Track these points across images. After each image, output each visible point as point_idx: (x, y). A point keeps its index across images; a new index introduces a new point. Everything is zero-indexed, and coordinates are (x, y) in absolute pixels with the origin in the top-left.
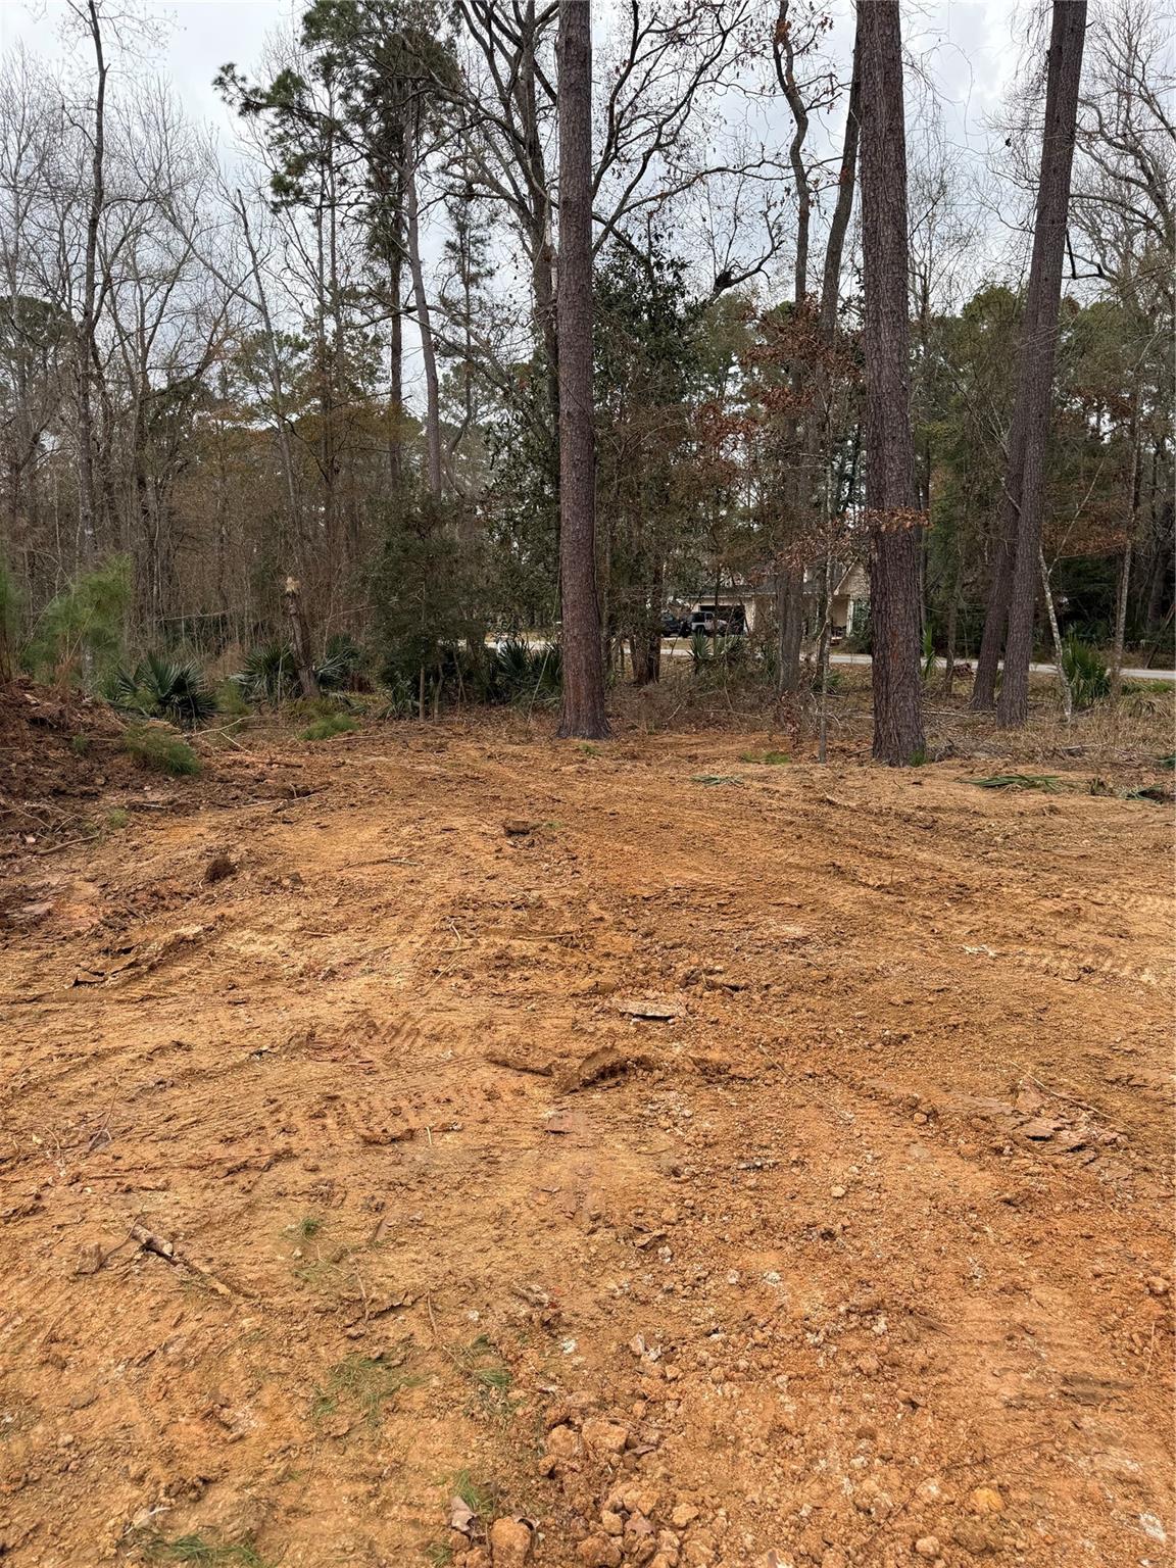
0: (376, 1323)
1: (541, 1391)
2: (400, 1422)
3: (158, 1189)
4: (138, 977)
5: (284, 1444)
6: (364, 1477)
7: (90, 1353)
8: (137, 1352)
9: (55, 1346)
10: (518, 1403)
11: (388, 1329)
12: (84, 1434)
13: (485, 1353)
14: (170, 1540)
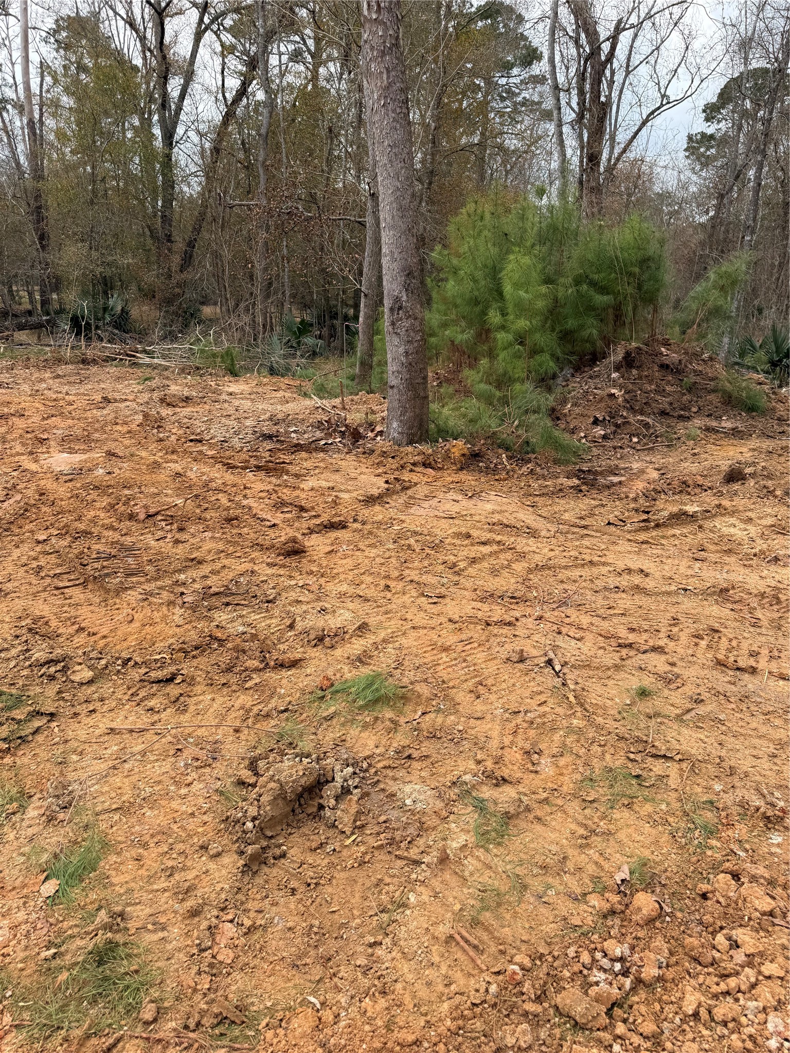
0: (650, 759)
1: (732, 851)
2: (626, 813)
3: (574, 638)
4: (647, 529)
5: (555, 787)
6: (585, 826)
7: (493, 697)
8: (513, 707)
9: (480, 687)
10: (711, 848)
11: (655, 766)
12: (469, 730)
13: (709, 810)
14: (474, 794)
